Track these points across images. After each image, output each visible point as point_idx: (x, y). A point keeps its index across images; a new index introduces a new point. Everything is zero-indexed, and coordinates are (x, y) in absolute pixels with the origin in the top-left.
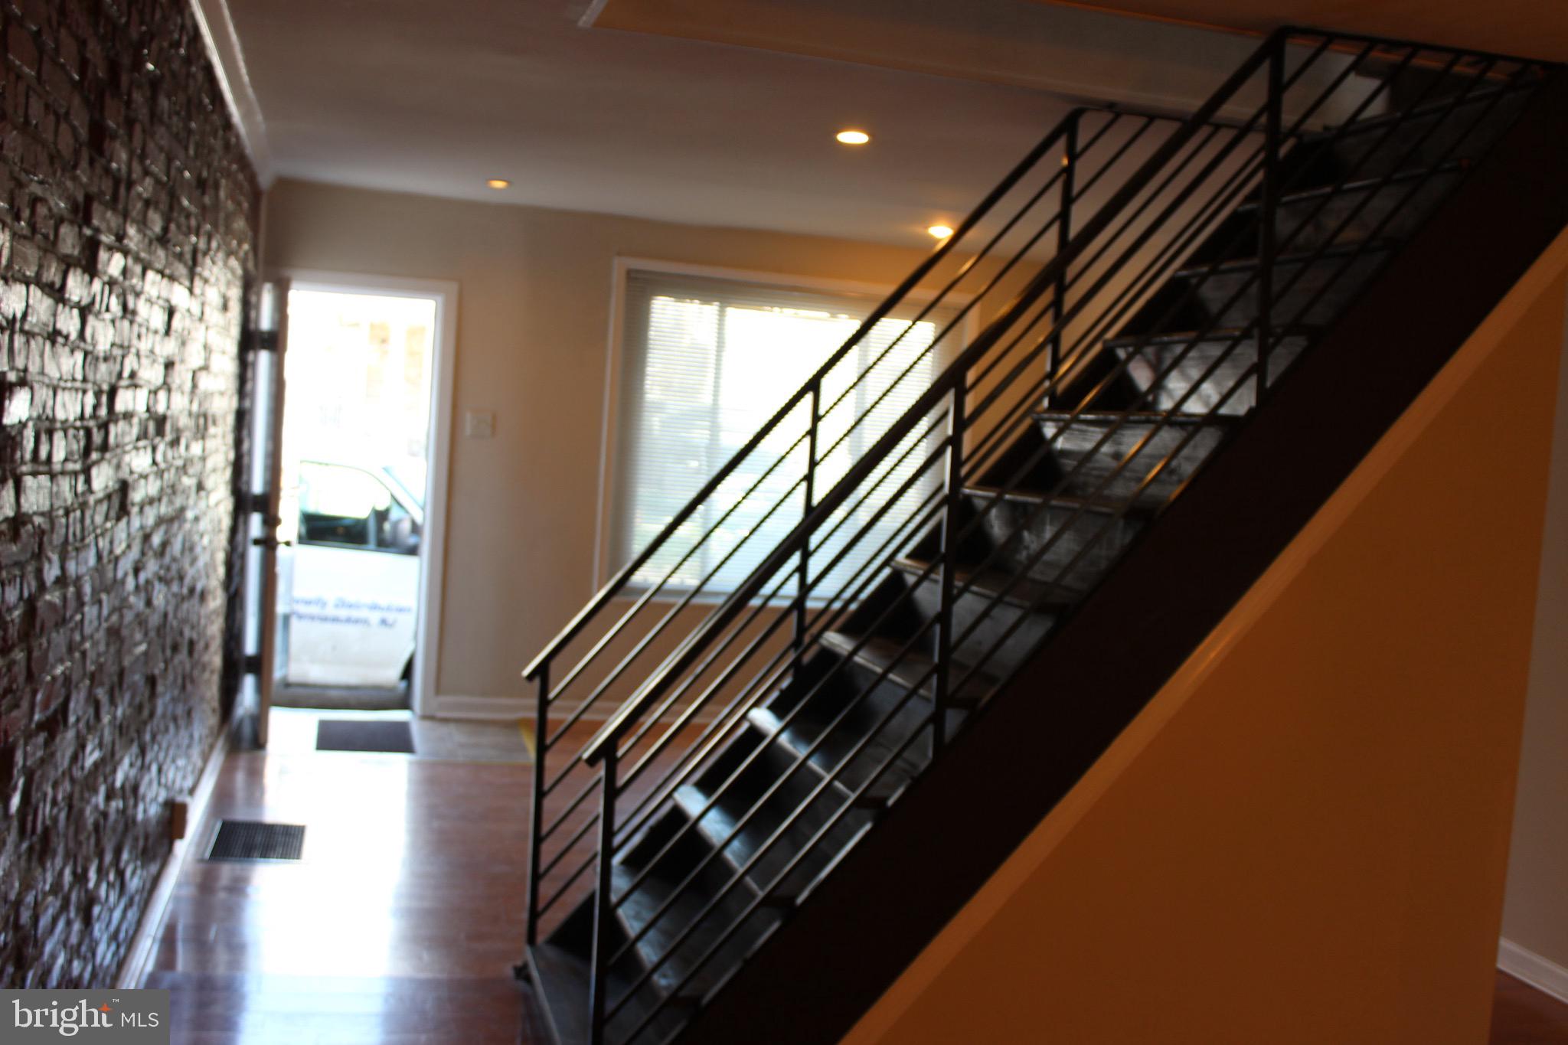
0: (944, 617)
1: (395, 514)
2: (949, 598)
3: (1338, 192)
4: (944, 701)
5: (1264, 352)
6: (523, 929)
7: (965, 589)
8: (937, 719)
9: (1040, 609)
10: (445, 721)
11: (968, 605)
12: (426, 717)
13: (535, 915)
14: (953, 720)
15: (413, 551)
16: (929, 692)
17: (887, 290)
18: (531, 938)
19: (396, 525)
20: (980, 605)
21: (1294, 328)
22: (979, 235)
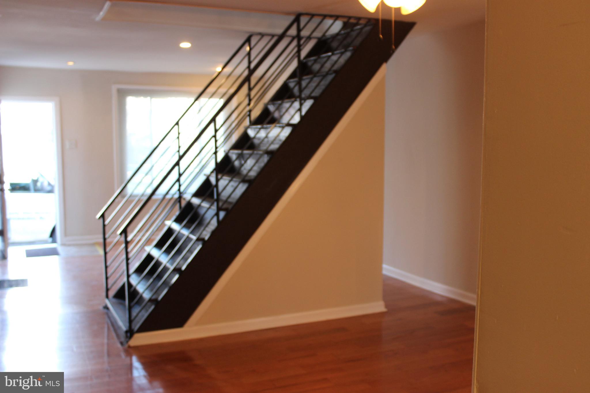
0: (217, 186)
1: (41, 180)
2: (217, 180)
3: (333, 54)
4: (219, 209)
5: (301, 105)
6: (104, 294)
7: (221, 178)
8: (217, 214)
9: (244, 181)
10: (69, 245)
11: (223, 183)
12: (63, 245)
13: (107, 290)
14: (222, 214)
15: (51, 191)
16: (214, 207)
17: (201, 89)
18: (107, 296)
19: (42, 184)
20: (227, 182)
21: (309, 97)
22: (228, 69)
